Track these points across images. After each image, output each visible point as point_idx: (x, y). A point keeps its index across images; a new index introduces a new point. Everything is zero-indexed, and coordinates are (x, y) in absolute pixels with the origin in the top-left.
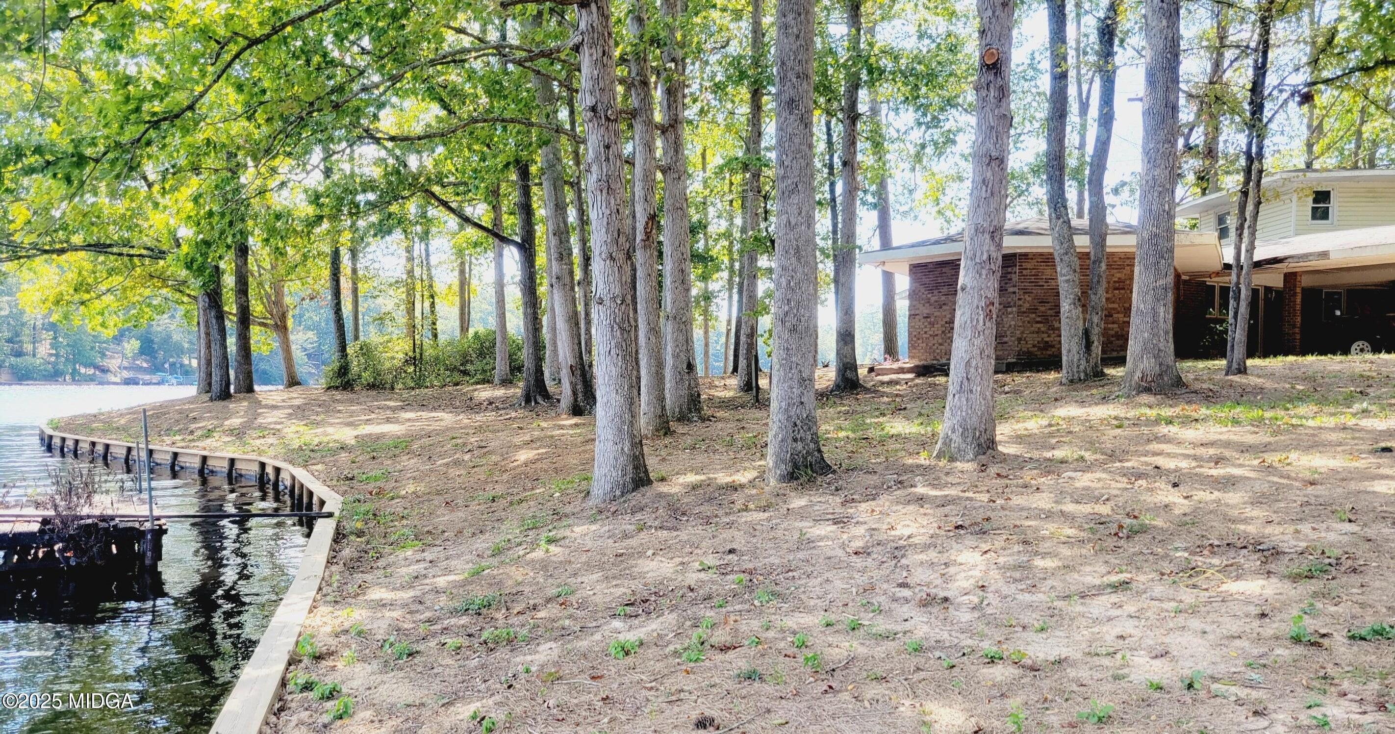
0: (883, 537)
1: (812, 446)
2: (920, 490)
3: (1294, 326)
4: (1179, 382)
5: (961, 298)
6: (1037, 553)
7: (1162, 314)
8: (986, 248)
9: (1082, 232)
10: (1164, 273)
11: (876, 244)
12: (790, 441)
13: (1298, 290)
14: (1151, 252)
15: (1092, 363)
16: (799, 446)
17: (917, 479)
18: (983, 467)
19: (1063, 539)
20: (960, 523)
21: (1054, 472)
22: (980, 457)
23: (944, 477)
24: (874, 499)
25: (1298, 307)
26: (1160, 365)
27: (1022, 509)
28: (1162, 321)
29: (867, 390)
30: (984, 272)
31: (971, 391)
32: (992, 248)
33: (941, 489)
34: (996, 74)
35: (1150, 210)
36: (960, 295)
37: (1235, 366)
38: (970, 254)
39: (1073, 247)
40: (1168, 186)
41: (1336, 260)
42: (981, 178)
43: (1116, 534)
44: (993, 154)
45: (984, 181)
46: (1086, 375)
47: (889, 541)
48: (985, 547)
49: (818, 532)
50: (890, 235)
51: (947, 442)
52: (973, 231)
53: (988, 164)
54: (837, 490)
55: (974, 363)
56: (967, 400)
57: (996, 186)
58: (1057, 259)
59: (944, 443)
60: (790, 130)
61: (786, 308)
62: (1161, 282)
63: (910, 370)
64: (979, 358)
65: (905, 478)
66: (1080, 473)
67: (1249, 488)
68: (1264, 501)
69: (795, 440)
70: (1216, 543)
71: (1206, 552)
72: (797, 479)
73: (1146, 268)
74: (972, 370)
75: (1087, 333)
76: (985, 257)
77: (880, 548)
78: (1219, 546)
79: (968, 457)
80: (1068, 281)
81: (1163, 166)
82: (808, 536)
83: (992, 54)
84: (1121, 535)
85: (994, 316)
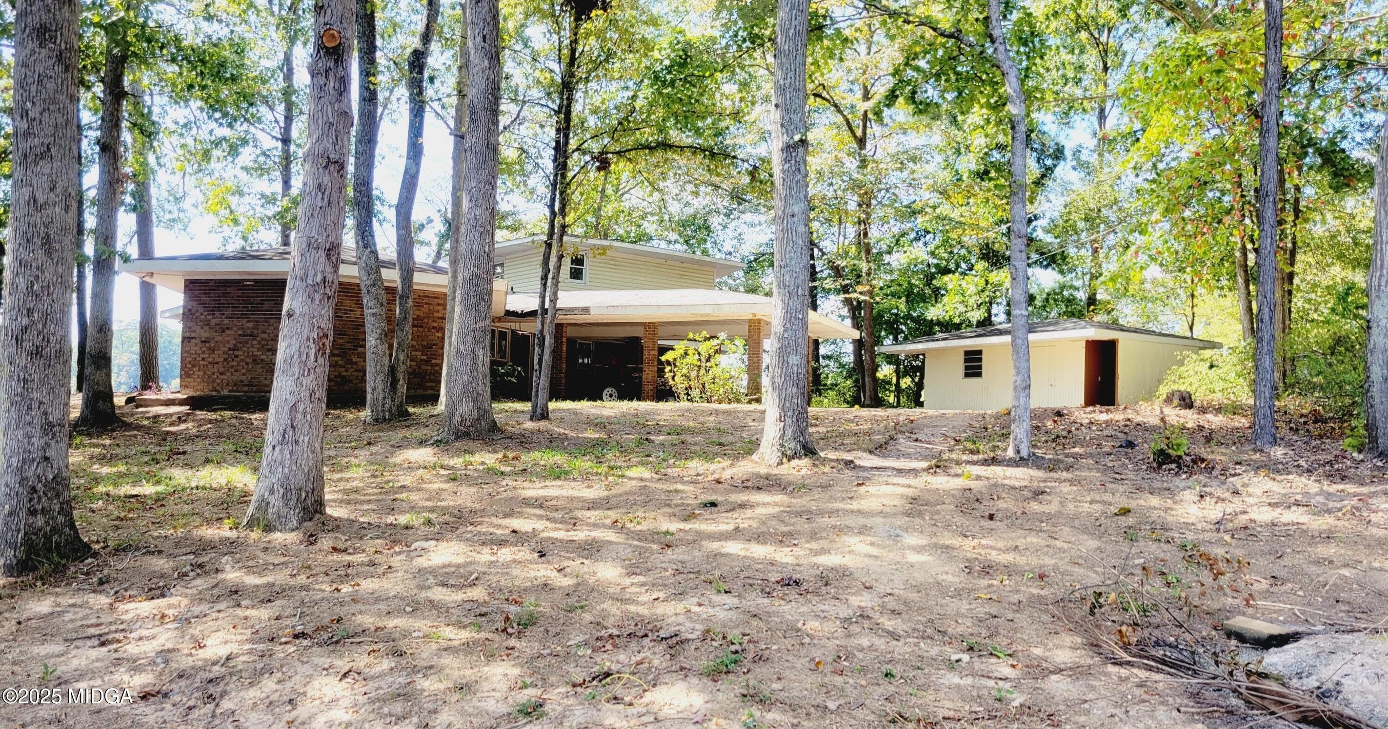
0: (185, 663)
1: (61, 519)
2: (232, 575)
3: (561, 372)
4: (494, 428)
5: (285, 327)
6: (415, 670)
7: (481, 357)
8: (320, 268)
9: (389, 265)
10: (483, 315)
11: (133, 251)
12: (23, 514)
13: (564, 340)
14: (472, 293)
15: (397, 401)
16: (40, 521)
17: (224, 560)
18: (311, 539)
19: (445, 644)
20: (299, 629)
21: (400, 542)
22: (306, 524)
23: (261, 555)
24: (163, 596)
25: (564, 355)
26: (479, 409)
27: (378, 600)
28: (480, 364)
29: (128, 426)
30: (317, 297)
31: (297, 442)
32: (329, 269)
33: (260, 574)
34: (336, 61)
35: (472, 250)
36: (285, 322)
37: (539, 411)
38: (299, 272)
39: (380, 278)
40: (488, 228)
41: (595, 316)
42: (316, 183)
43: (504, 630)
44: (332, 156)
45: (320, 186)
46: (391, 414)
47: (196, 669)
48: (343, 664)
49: (75, 663)
50: (152, 243)
51: (263, 505)
52: (304, 245)
53: (326, 167)
54: (101, 582)
55: (301, 408)
56: (291, 453)
57: (335, 196)
58: (364, 291)
59: (258, 508)
60: (39, 68)
61: (25, 321)
62: (481, 324)
63: (182, 403)
64: (307, 402)
65: (205, 559)
66: (433, 543)
67: (614, 555)
68: (638, 571)
69: (33, 512)
70: (615, 632)
71: (609, 646)
72: (34, 569)
73: (467, 308)
74: (299, 416)
75: (393, 370)
76: (319, 278)
77: (183, 683)
78: (618, 636)
79: (290, 525)
80: (374, 315)
81: (484, 207)
82: (58, 673)
83: (333, 36)
84: (510, 630)
85: (328, 351)
